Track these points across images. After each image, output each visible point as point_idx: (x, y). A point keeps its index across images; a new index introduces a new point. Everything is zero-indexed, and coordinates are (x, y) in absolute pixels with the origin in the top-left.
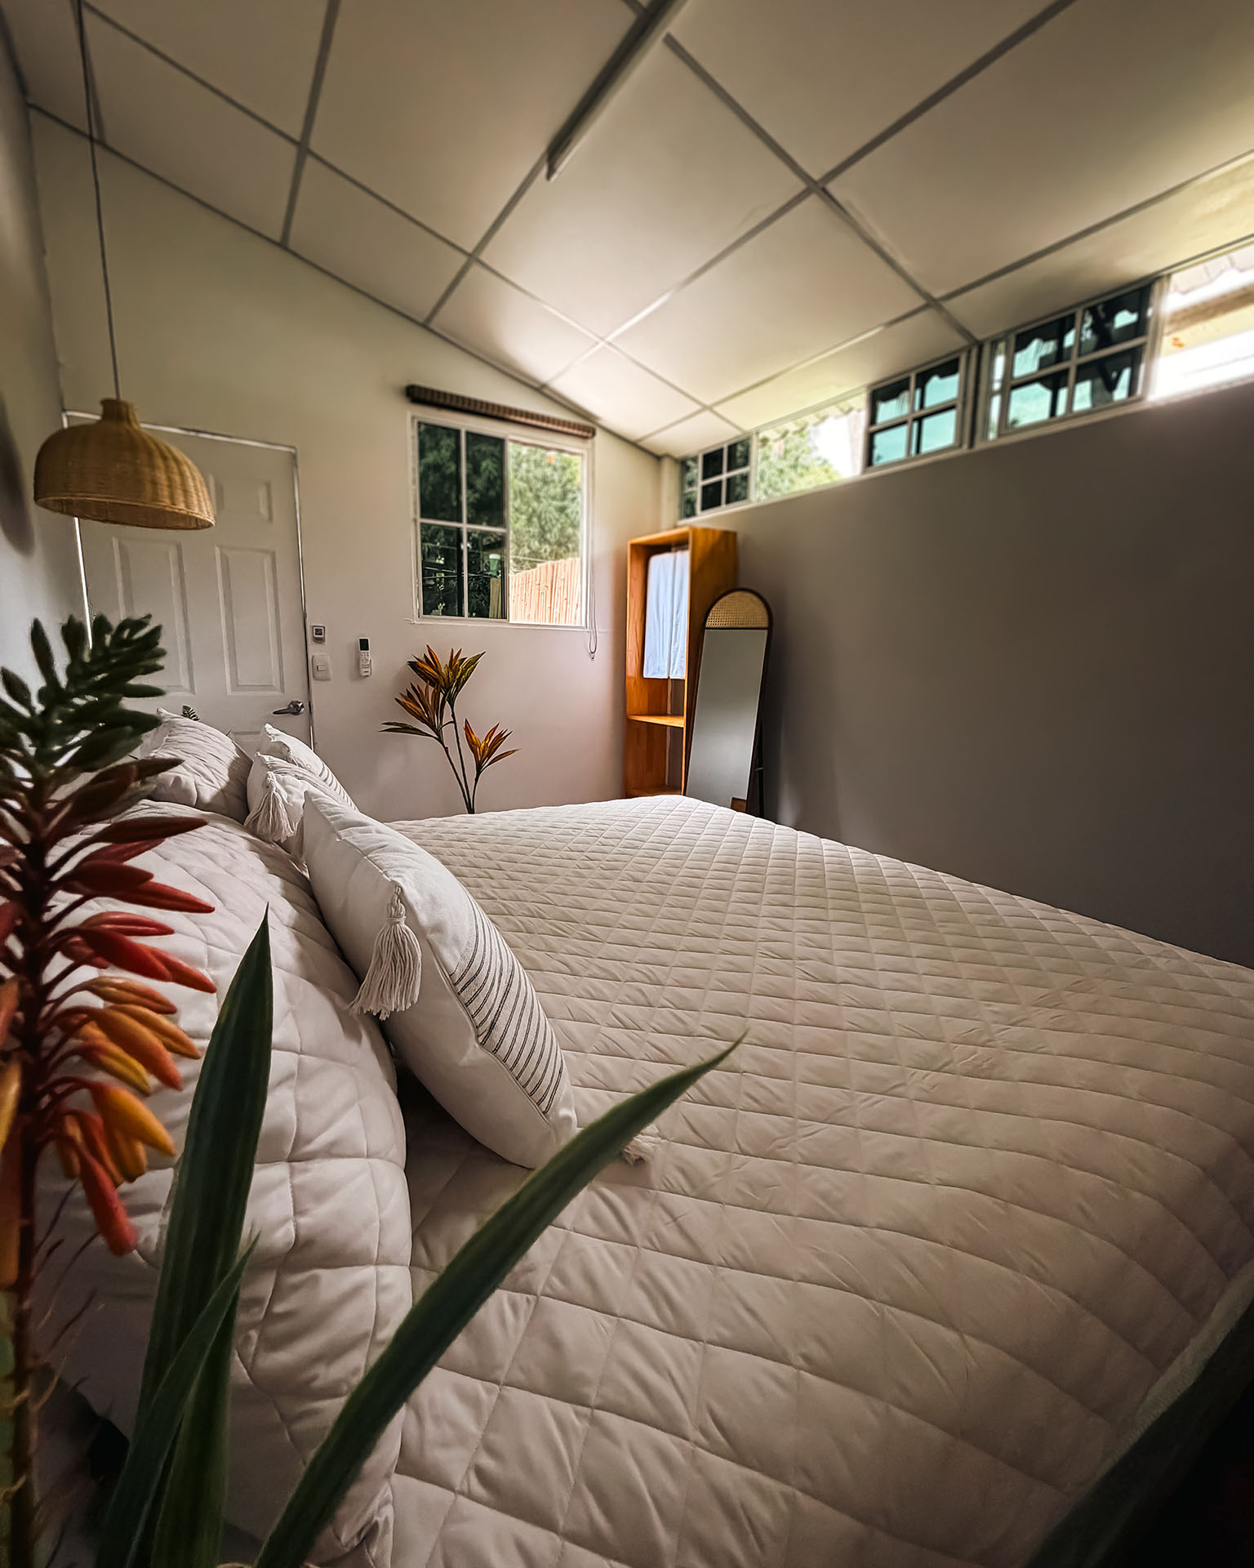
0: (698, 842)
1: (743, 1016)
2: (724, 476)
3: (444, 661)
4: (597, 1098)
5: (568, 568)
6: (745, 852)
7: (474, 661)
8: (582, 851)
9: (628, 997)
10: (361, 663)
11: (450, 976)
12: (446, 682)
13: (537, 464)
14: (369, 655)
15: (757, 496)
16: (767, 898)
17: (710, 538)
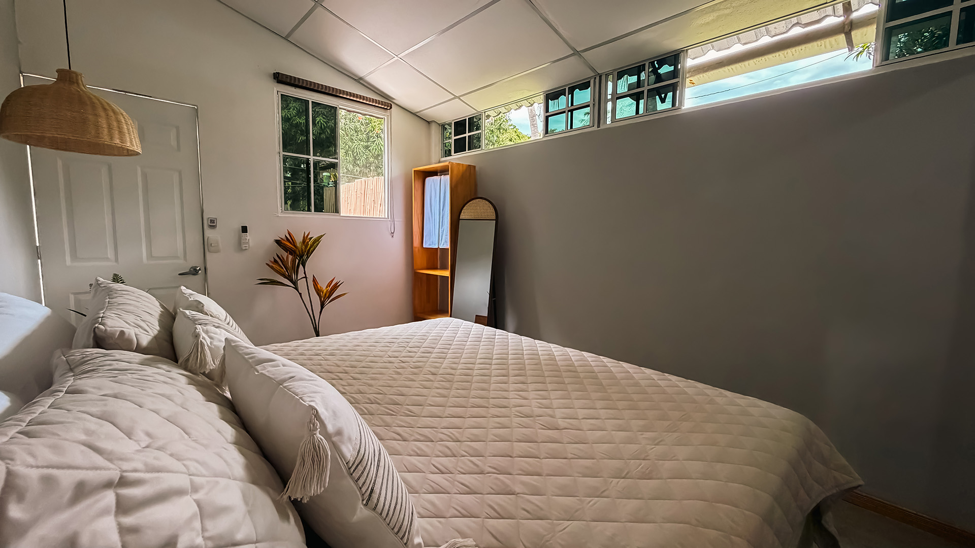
0: (466, 347)
1: (511, 457)
2: (467, 135)
3: (299, 239)
4: (431, 525)
5: (375, 183)
6: (494, 351)
7: (318, 240)
8: (397, 357)
9: (440, 451)
10: (242, 241)
11: (347, 463)
12: (301, 252)
13: (351, 120)
14: (248, 236)
15: (486, 147)
16: (512, 379)
17: (461, 168)
